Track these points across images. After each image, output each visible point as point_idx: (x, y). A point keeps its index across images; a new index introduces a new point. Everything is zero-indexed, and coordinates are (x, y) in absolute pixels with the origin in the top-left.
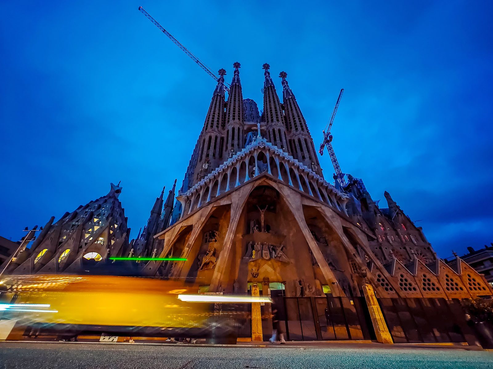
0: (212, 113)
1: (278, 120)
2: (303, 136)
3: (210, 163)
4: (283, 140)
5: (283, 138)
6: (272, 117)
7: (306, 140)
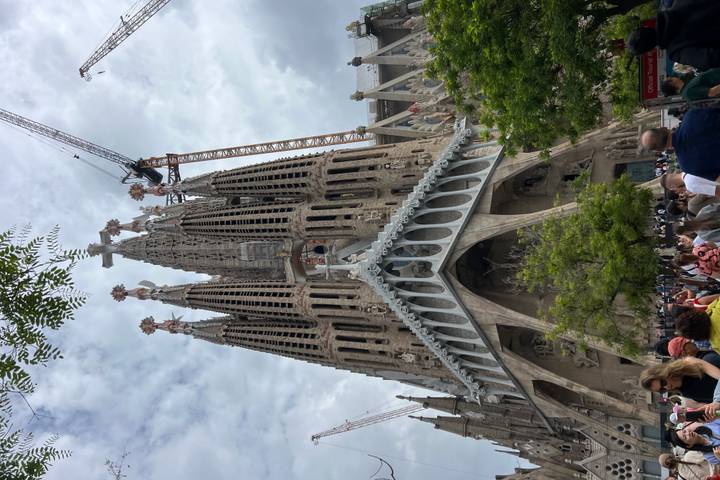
0: (280, 348)
1: (285, 220)
2: (323, 175)
3: (401, 349)
4: (335, 214)
5: (328, 213)
6: (277, 230)
7: (332, 172)
